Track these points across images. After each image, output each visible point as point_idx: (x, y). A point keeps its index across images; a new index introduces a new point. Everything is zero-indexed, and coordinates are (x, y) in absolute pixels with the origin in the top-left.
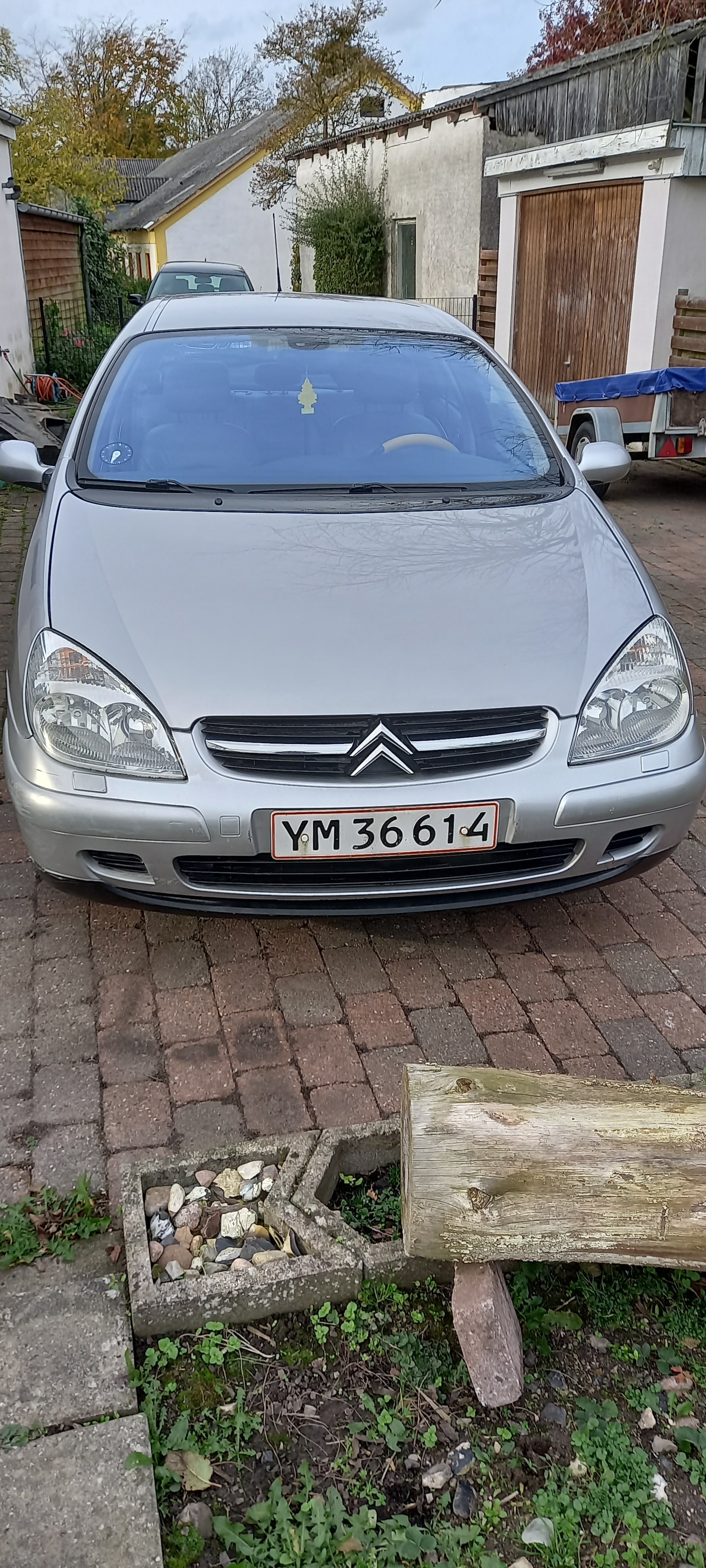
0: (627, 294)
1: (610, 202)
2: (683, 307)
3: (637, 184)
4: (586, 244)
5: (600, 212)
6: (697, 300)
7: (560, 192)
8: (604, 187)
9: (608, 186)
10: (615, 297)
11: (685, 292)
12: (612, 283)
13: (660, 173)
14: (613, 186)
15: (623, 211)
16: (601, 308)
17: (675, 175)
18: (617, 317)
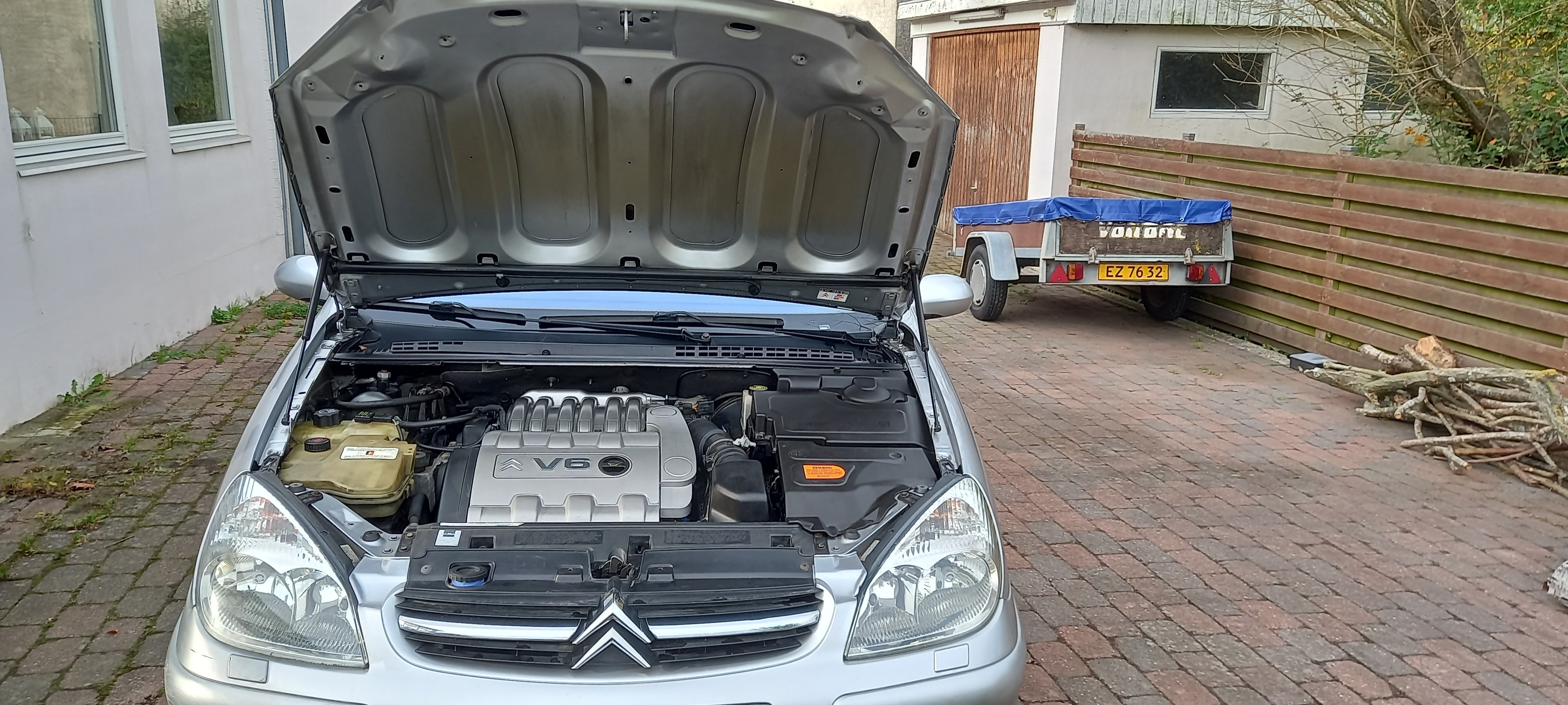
0: (1027, 127)
1: (1011, 45)
2: (1080, 141)
3: (1035, 29)
4: (990, 82)
5: (1003, 53)
6: (1093, 135)
7: (966, 34)
8: (1005, 31)
9: (1009, 31)
10: (1017, 129)
11: (1082, 127)
12: (1014, 116)
13: (1054, 20)
14: (1013, 31)
15: (1023, 53)
16: (1004, 139)
17: (1068, 22)
18: (1019, 147)
